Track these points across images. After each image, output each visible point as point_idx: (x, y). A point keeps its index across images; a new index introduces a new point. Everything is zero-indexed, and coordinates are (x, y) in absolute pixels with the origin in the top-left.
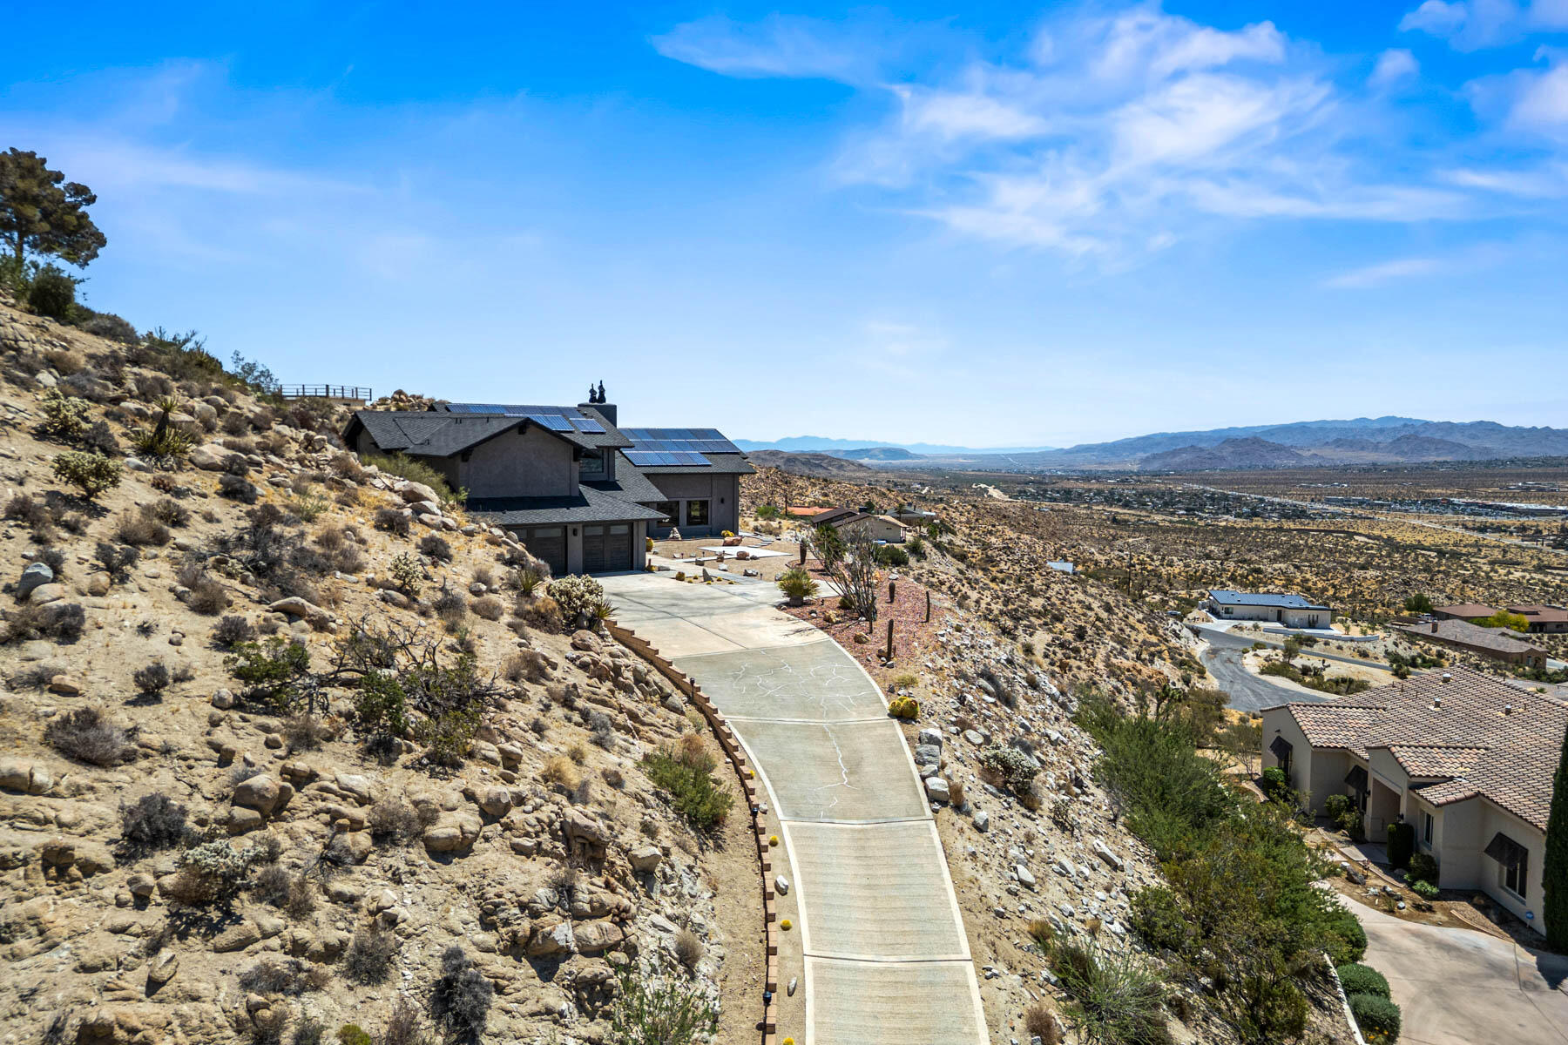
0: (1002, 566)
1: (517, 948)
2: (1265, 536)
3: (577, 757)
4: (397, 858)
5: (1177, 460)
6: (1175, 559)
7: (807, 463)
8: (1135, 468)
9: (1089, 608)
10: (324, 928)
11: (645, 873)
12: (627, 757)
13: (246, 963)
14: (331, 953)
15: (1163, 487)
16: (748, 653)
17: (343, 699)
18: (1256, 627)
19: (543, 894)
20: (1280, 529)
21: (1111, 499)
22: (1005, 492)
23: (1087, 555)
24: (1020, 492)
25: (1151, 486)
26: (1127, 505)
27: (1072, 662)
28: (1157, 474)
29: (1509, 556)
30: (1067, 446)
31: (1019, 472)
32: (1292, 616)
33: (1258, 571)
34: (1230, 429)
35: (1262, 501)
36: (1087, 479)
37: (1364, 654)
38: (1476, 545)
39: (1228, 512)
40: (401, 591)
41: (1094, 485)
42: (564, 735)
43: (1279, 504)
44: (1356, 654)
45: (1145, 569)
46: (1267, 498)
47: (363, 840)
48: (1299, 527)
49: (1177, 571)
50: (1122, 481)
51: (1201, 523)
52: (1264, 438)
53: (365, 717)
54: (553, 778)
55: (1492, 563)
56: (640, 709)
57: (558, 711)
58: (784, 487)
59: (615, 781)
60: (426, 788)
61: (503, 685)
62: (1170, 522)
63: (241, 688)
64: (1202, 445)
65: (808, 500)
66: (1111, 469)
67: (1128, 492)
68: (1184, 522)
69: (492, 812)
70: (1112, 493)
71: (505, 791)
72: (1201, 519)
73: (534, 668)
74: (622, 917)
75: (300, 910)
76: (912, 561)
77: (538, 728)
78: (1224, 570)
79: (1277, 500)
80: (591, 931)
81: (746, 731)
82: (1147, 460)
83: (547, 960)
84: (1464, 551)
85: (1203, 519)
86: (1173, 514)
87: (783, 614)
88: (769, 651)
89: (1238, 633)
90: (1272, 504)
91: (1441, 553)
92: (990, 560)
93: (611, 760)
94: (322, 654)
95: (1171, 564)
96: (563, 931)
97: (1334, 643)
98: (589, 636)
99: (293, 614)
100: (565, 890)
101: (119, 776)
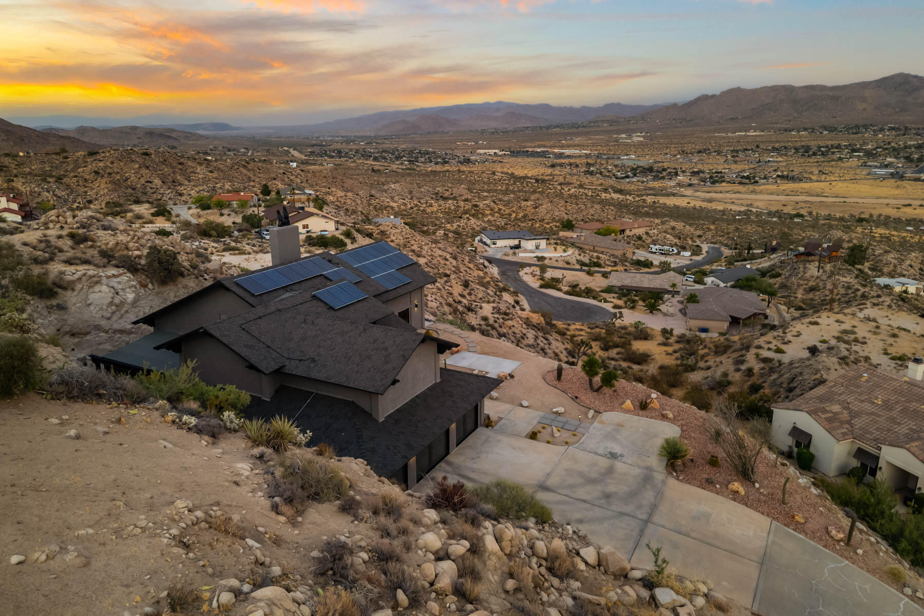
5: (395, 128)
8: (372, 134)
15: (392, 146)
18: (514, 253)
24: (310, 152)
25: (385, 146)
26: (375, 159)
28: (385, 138)
29: (567, 180)
32: (527, 244)
36: (348, 142)
38: (551, 175)
45: (419, 210)
50: (368, 143)
55: (560, 184)
62: (402, 169)
64: (407, 119)
66: (359, 134)
67: (373, 150)
70: (364, 151)
82: (378, 129)
84: (547, 178)
85: (419, 167)
91: (537, 181)
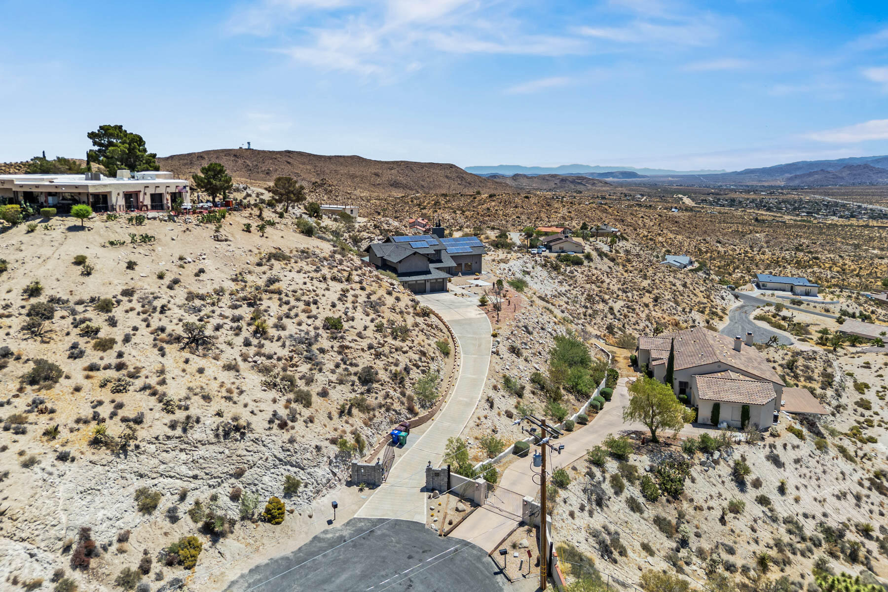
0: (634, 264)
1: (414, 365)
2: (855, 230)
3: (423, 341)
4: (398, 353)
5: (811, 179)
6: (767, 250)
7: (573, 182)
8: (782, 184)
9: (674, 285)
10: (391, 360)
11: (433, 359)
12: (433, 341)
13: (383, 362)
14: (392, 363)
15: (796, 197)
16: (466, 319)
17: (389, 331)
18: (773, 295)
19: (417, 359)
20: (867, 226)
21: (760, 205)
22: (693, 200)
23: (714, 248)
24: (702, 200)
25: (789, 196)
26: (769, 209)
27: (630, 315)
28: (795, 189)
30: (739, 169)
31: (706, 186)
32: (798, 289)
33: (817, 258)
34: (851, 159)
35: (859, 207)
36: (748, 192)
37: (827, 311)
39: (834, 214)
40: (393, 309)
41: (752, 196)
42: (422, 337)
43: (871, 210)
44: (823, 310)
46: (864, 206)
47: (394, 350)
48: (880, 225)
49: (767, 257)
50: (771, 193)
51: (815, 222)
52: (872, 165)
53: (392, 333)
54: (419, 344)
56: (436, 333)
57: (421, 333)
58: (548, 208)
59: (429, 345)
60: (401, 344)
61: (412, 328)
62: (795, 220)
63: (376, 328)
64: (830, 169)
65: (559, 215)
66: (766, 184)
67: (773, 201)
68: (804, 221)
69: (411, 348)
70: (761, 202)
71: (412, 345)
72: (816, 218)
73: (416, 325)
74: (428, 363)
75: (388, 358)
76: (586, 263)
77: (417, 336)
78: (796, 257)
79: (870, 206)
80: (424, 364)
81: (460, 338)
82: (790, 179)
83: (418, 367)
85: (818, 219)
86: (798, 215)
87: (478, 308)
88: (470, 319)
89: (762, 298)
90: (866, 209)
92: (629, 261)
93: (429, 342)
94: (385, 321)
95: (763, 254)
96: (420, 364)
97: (812, 304)
98: (426, 318)
99: (379, 316)
100: (420, 359)
101: (365, 340)
